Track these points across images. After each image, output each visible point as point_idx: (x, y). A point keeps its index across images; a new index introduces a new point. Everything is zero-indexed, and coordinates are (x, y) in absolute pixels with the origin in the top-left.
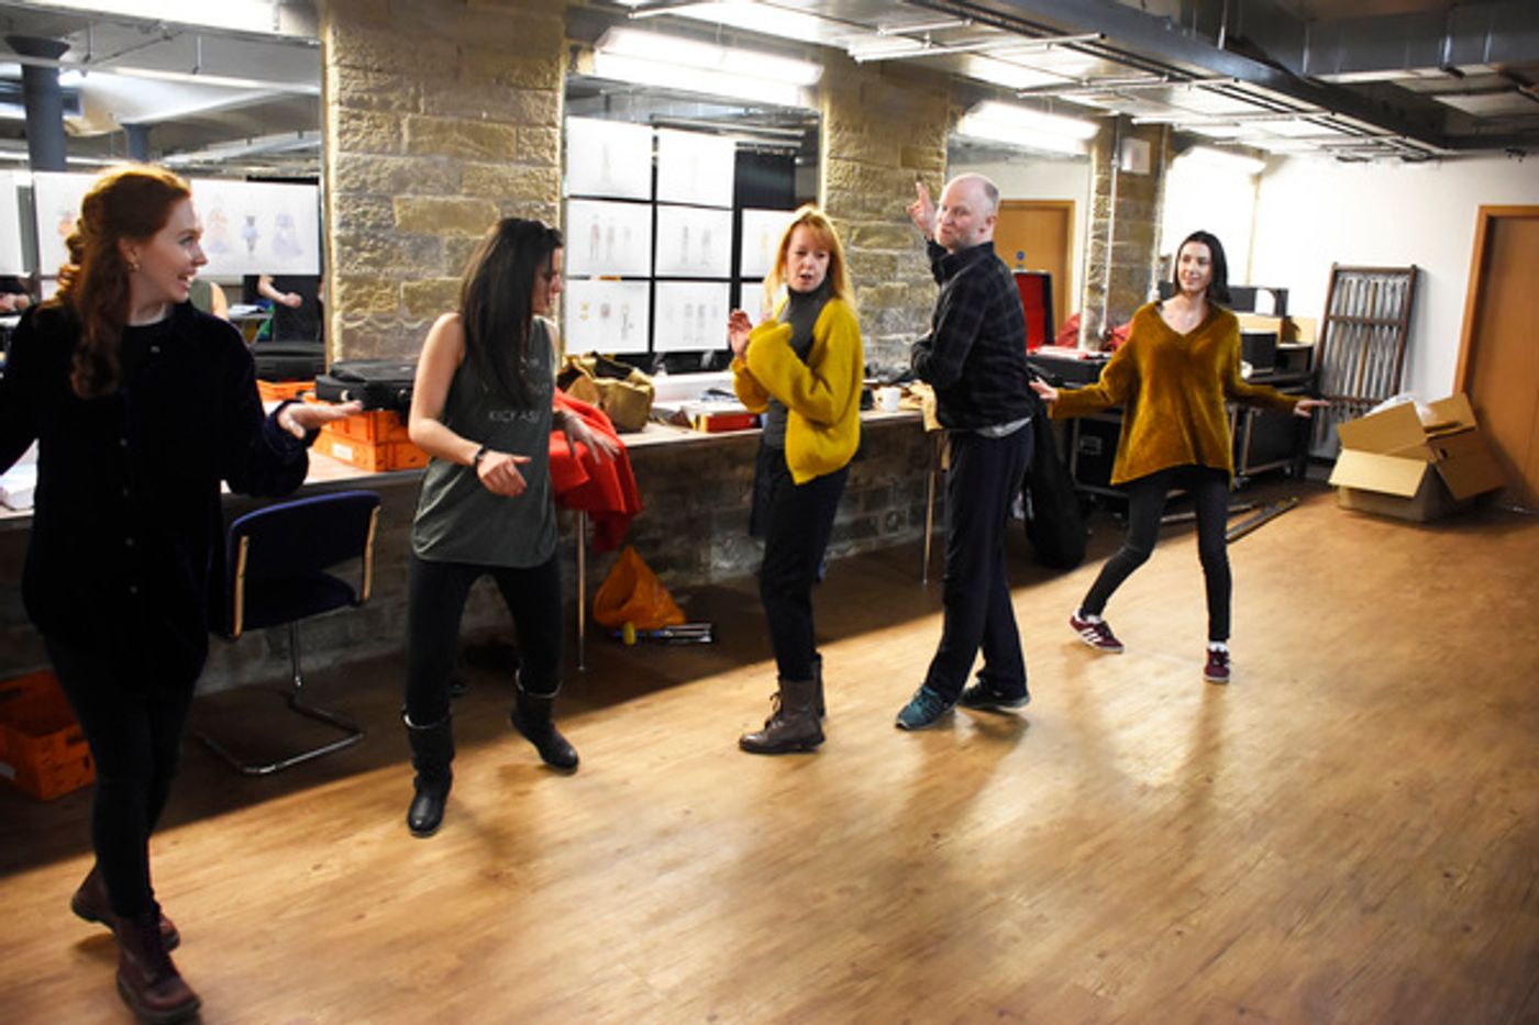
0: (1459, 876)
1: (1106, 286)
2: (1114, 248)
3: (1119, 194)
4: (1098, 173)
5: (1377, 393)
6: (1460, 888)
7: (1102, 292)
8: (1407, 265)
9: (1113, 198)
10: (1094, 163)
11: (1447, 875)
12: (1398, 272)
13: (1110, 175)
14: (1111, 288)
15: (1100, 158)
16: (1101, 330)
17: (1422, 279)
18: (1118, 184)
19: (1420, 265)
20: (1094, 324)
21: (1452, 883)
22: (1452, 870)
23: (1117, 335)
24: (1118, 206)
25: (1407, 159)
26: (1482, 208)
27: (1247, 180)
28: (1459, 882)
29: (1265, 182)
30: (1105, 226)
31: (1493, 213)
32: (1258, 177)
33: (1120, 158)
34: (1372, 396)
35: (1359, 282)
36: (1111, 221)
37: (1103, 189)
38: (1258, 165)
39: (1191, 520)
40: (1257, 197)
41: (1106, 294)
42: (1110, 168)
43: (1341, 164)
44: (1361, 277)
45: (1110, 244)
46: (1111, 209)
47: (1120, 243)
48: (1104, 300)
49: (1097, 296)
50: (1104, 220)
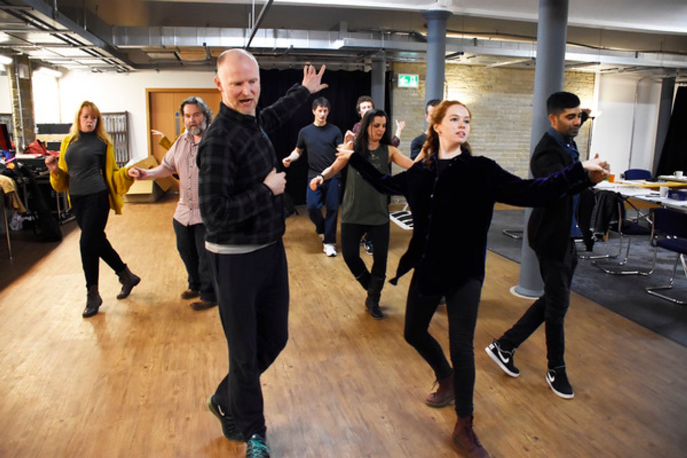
0: (150, 366)
1: (22, 128)
2: (23, 111)
3: (20, 88)
4: (12, 79)
5: (125, 159)
6: (152, 370)
7: (21, 130)
8: (123, 111)
9: (18, 90)
10: (9, 74)
11: (145, 367)
12: (121, 114)
13: (16, 80)
14: (24, 128)
15: (11, 73)
16: (24, 146)
17: (129, 115)
18: (19, 83)
19: (128, 111)
20: (20, 144)
21: (148, 370)
22: (146, 364)
23: (31, 147)
24: (21, 93)
25: (119, 72)
26: (147, 89)
27: (54, 80)
28: (150, 368)
29: (60, 80)
30: (18, 101)
31: (151, 91)
32: (58, 79)
33: (18, 72)
34: (123, 160)
35: (107, 119)
36: (19, 99)
37: (15, 86)
38: (58, 74)
39: (74, 220)
40: (59, 87)
41: (23, 130)
42: (15, 77)
43: (93, 73)
44: (107, 116)
45: (20, 109)
46: (19, 95)
47: (24, 109)
48: (22, 134)
49: (20, 133)
50: (16, 99)
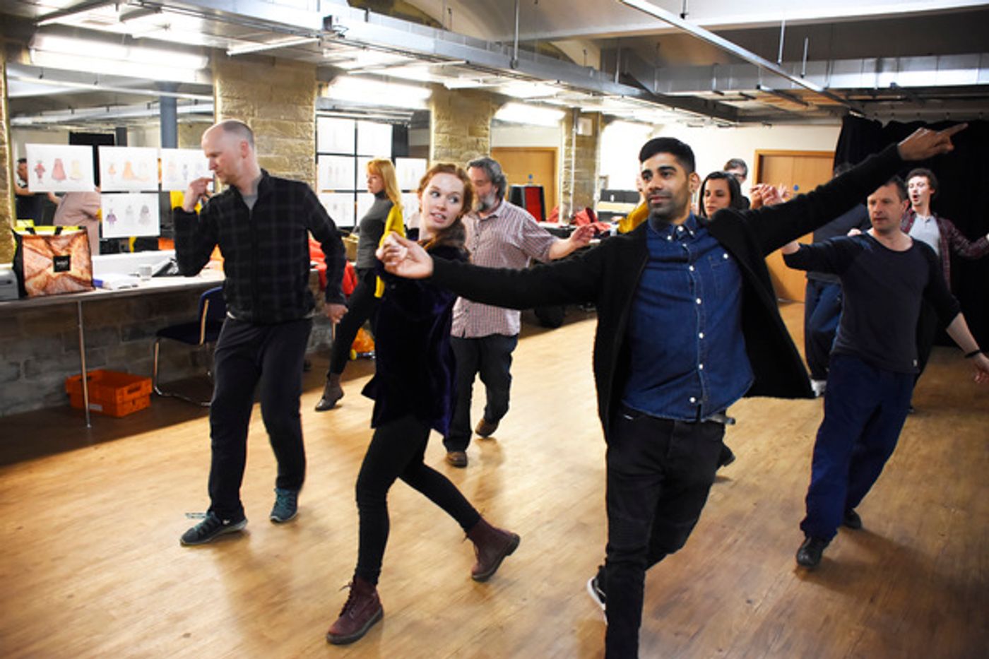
1: (571, 192)
2: (575, 173)
3: (577, 146)
4: (566, 135)
7: (570, 195)
9: (574, 148)
10: (564, 131)
13: (572, 136)
14: (574, 193)
15: (567, 128)
16: (570, 214)
18: (576, 140)
20: (566, 211)
24: (577, 151)
26: (756, 151)
30: (570, 162)
31: (762, 153)
33: (577, 127)
36: (573, 159)
41: (572, 196)
42: (572, 132)
43: (691, 128)
45: (573, 171)
46: (573, 153)
47: (578, 170)
48: (571, 199)
49: (567, 197)
50: (569, 159)
